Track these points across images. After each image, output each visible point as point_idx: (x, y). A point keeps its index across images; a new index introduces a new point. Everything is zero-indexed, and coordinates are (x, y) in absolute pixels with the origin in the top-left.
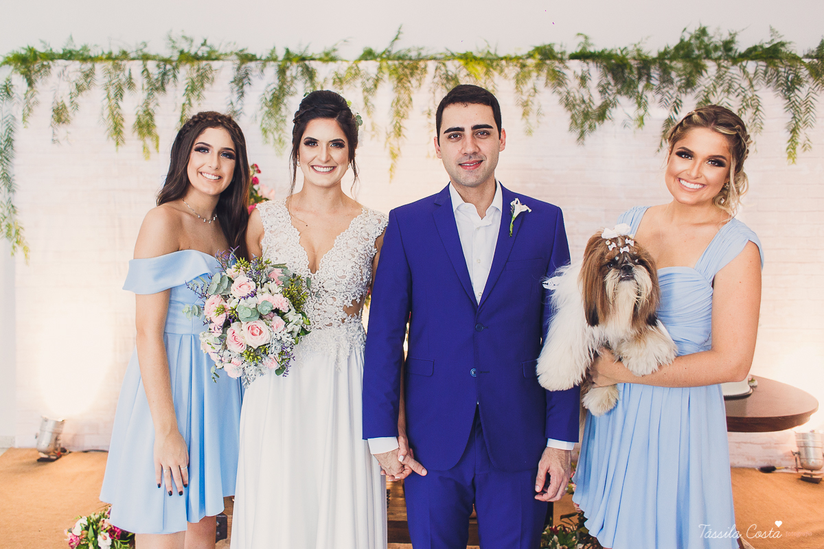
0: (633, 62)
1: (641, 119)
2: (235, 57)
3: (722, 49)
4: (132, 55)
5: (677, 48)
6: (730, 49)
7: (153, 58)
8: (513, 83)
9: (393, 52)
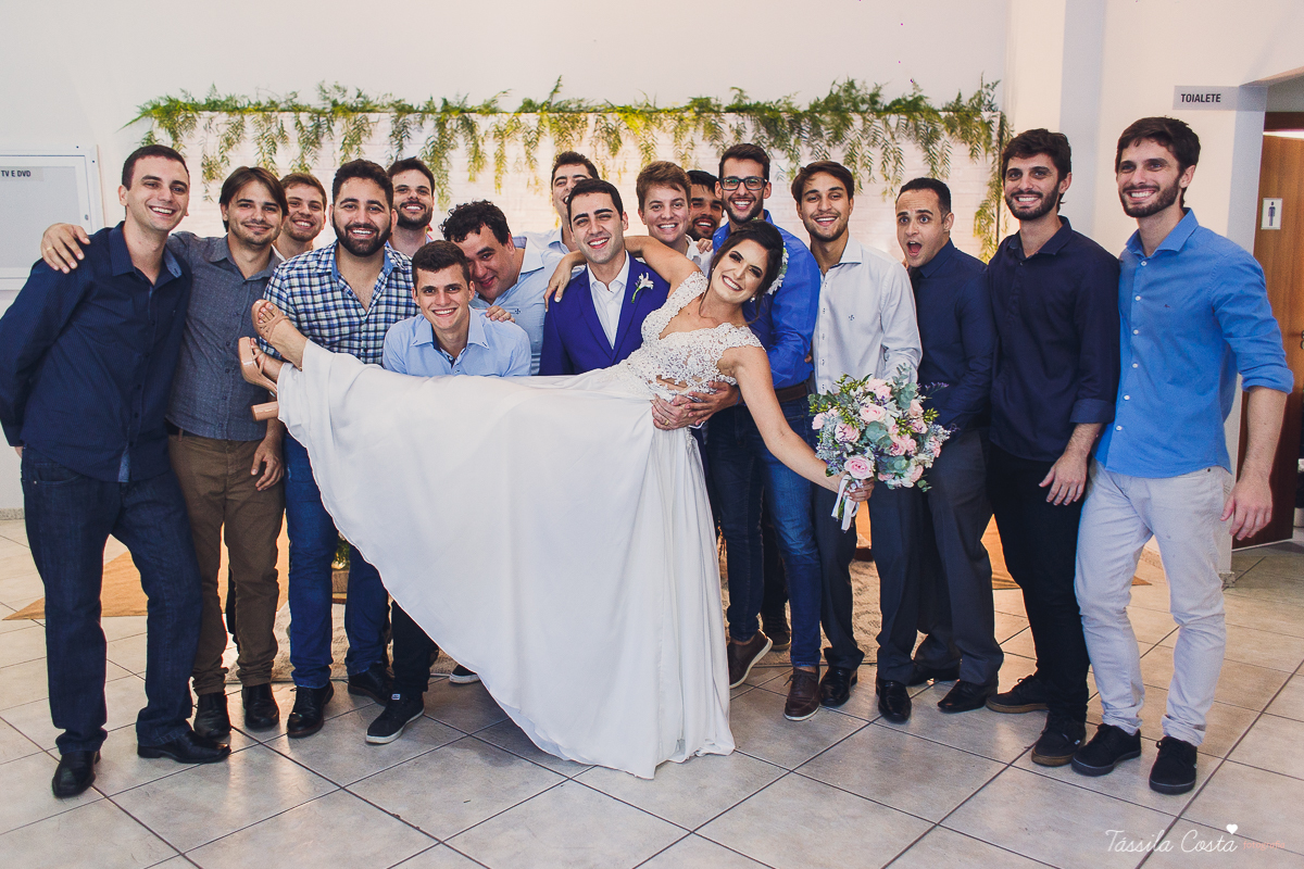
2: (392, 109)
4: (282, 106)
5: (827, 101)
6: (876, 102)
7: (305, 109)
8: (672, 136)
9: (553, 104)
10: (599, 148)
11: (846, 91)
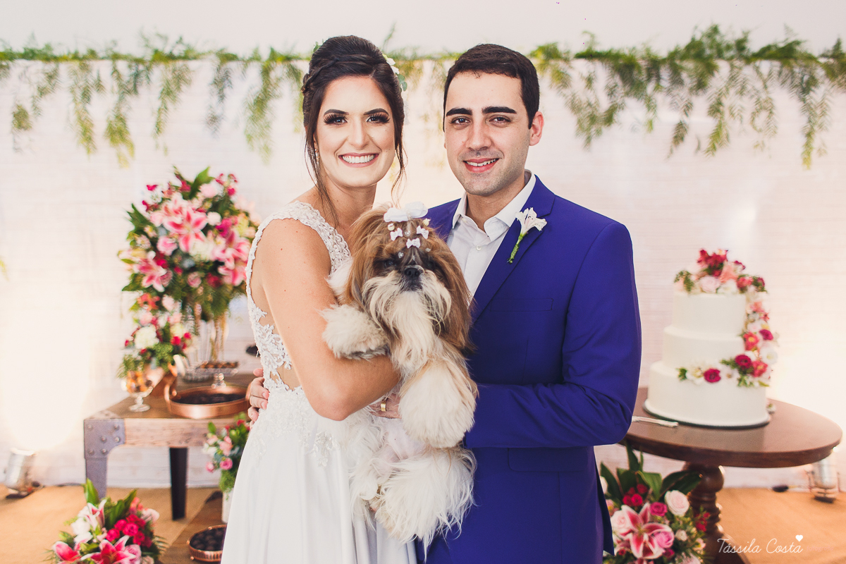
1: (650, 124)
2: (213, 57)
3: (734, 48)
4: (101, 55)
5: (689, 47)
6: (743, 49)
7: (125, 58)
11: (709, 36)
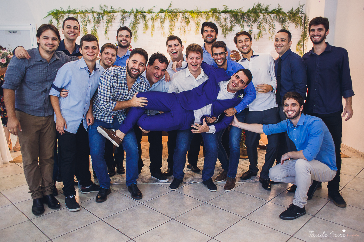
0: (239, 14)
2: (121, 12)
3: (265, 10)
4: (89, 12)
5: (252, 10)
6: (267, 10)
7: (96, 13)
9: (169, 10)
10: (183, 23)
11: (258, 7)
